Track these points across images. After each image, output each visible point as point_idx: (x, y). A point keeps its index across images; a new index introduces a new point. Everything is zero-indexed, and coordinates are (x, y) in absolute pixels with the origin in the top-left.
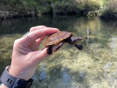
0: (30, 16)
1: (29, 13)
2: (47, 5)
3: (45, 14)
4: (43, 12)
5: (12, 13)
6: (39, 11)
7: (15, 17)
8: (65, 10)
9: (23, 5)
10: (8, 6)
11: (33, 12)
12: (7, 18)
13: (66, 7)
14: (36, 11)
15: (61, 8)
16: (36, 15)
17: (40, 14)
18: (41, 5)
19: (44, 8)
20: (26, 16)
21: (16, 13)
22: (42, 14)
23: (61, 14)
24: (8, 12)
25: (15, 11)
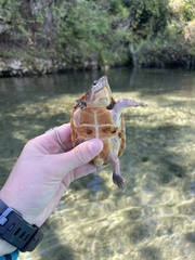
0: (89, 70)
1: (86, 64)
2: (122, 48)
3: (116, 66)
4: (112, 62)
5: (57, 63)
6: (106, 61)
7: (61, 72)
8: (160, 57)
9: (79, 49)
10: (53, 50)
11: (93, 63)
12: (47, 74)
13: (164, 51)
14: (100, 60)
15: (152, 53)
16: (99, 69)
17: (107, 68)
18: (109, 48)
19: (116, 55)
20: (82, 70)
21: (64, 64)
22: (112, 67)
23: (152, 66)
24: (50, 62)
25: (63, 60)
